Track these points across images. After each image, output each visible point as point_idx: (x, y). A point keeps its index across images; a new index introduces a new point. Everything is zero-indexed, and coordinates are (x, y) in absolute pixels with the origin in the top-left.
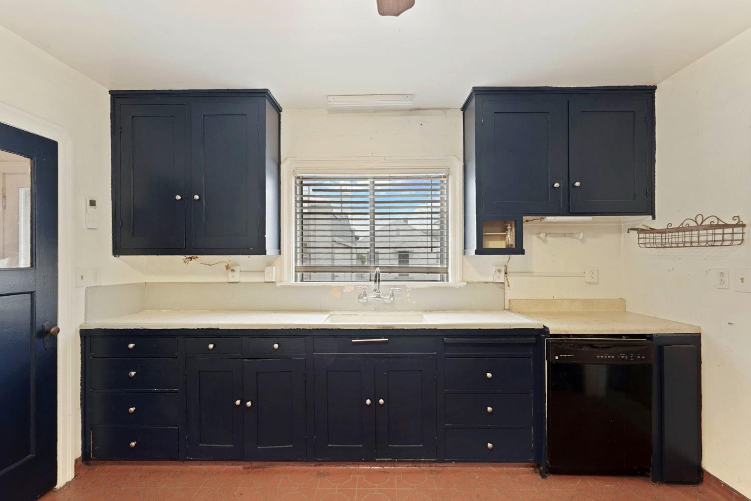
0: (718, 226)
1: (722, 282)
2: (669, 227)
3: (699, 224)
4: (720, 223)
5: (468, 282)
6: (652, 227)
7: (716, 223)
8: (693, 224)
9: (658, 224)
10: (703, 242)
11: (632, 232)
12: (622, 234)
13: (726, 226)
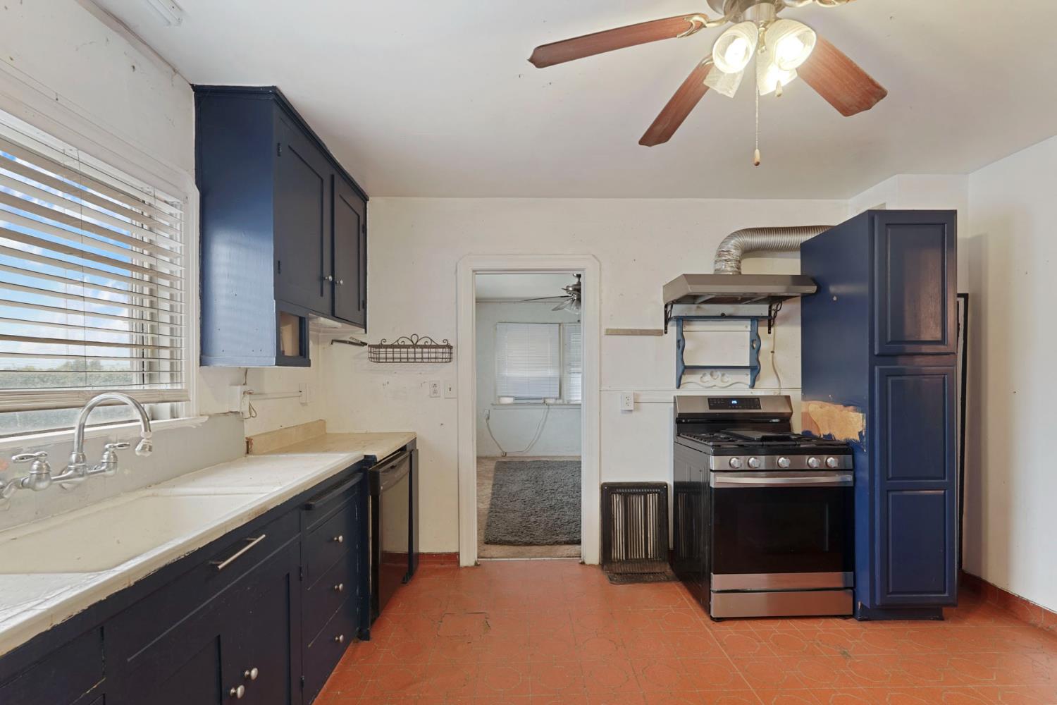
0: (430, 347)
1: (435, 392)
2: (384, 343)
3: (415, 342)
4: (433, 344)
5: (210, 416)
6: (363, 341)
7: (429, 344)
8: (408, 343)
9: (372, 339)
10: (411, 358)
11: (335, 344)
12: (320, 346)
13: (437, 346)
